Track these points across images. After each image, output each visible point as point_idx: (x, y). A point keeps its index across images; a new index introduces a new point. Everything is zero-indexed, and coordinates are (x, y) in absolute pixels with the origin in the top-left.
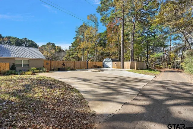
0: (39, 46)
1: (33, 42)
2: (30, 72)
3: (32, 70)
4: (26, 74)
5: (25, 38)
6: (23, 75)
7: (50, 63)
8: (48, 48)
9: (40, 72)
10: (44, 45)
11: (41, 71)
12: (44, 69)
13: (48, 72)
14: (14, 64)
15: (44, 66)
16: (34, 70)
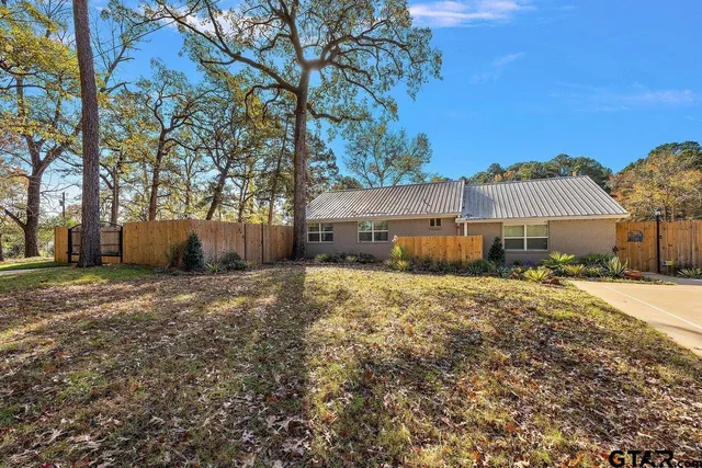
0: (614, 172)
1: (587, 160)
2: (541, 273)
3: (555, 262)
4: (526, 279)
5: (560, 156)
6: (513, 282)
7: (652, 232)
8: (656, 171)
9: (587, 276)
10: (635, 161)
11: (593, 269)
12: (615, 263)
13: (637, 278)
14: (498, 239)
15: (615, 250)
16: (565, 263)
